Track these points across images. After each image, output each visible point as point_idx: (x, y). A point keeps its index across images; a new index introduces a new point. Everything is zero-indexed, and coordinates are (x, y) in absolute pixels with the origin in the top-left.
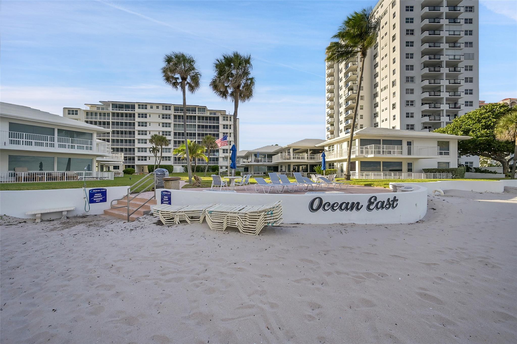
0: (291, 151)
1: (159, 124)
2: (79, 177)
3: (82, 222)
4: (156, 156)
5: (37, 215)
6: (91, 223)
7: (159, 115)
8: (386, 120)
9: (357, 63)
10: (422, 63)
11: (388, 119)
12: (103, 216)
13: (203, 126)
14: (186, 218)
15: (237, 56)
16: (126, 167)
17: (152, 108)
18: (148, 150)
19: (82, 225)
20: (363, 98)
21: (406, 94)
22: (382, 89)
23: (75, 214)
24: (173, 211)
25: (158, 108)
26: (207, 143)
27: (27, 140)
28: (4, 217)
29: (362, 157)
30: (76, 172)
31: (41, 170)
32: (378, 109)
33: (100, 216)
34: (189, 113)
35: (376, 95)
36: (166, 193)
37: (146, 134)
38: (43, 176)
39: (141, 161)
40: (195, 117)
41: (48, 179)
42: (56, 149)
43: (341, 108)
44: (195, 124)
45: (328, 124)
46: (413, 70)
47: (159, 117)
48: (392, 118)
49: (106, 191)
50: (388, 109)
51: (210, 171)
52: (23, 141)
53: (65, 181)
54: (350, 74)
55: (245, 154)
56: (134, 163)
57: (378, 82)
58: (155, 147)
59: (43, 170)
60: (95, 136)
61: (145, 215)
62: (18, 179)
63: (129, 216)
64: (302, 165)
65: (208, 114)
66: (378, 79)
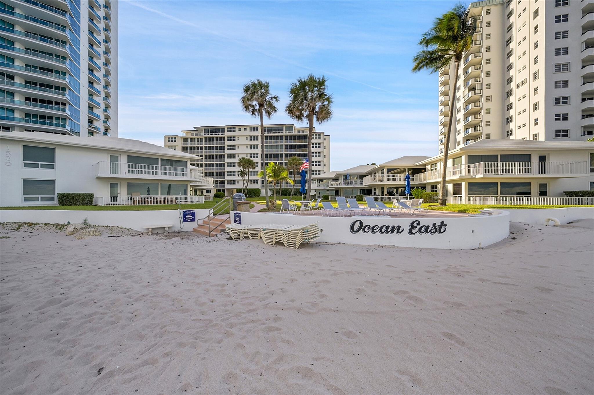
0: (385, 171)
1: (247, 146)
2: (177, 201)
3: (178, 236)
4: (244, 180)
5: (149, 229)
6: (184, 237)
7: (247, 137)
8: (524, 125)
9: (481, 54)
10: (583, 42)
11: (527, 125)
12: (192, 233)
13: (290, 147)
14: (249, 234)
15: (311, 78)
16: (217, 192)
17: (240, 130)
18: (236, 173)
19: (178, 238)
20: (490, 99)
21: (555, 88)
22: (518, 85)
23: (173, 230)
24: (239, 229)
25: (246, 130)
26: (292, 165)
27: (139, 170)
28: (130, 230)
29: (469, 177)
30: (175, 196)
31: (149, 194)
32: (512, 112)
33: (190, 232)
34: (276, 133)
35: (509, 94)
36: (238, 215)
37: (234, 157)
38: (151, 200)
39: (230, 185)
40: (282, 136)
41: (155, 202)
42: (160, 177)
43: (458, 114)
44: (282, 144)
45: (441, 135)
46: (567, 54)
47: (247, 139)
48: (533, 122)
49: (194, 213)
50: (527, 110)
51: (298, 194)
52: (137, 170)
53: (167, 204)
54: (470, 70)
55: (335, 175)
56: (224, 187)
57: (512, 76)
58: (243, 170)
59: (149, 195)
60: (189, 163)
61: (221, 233)
62: (134, 202)
63: (210, 232)
64: (400, 188)
65: (295, 133)
66: (512, 72)
